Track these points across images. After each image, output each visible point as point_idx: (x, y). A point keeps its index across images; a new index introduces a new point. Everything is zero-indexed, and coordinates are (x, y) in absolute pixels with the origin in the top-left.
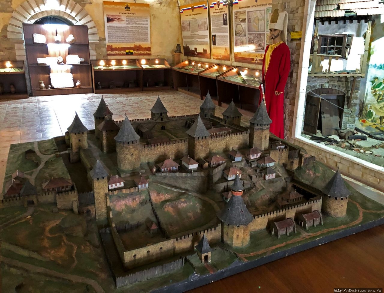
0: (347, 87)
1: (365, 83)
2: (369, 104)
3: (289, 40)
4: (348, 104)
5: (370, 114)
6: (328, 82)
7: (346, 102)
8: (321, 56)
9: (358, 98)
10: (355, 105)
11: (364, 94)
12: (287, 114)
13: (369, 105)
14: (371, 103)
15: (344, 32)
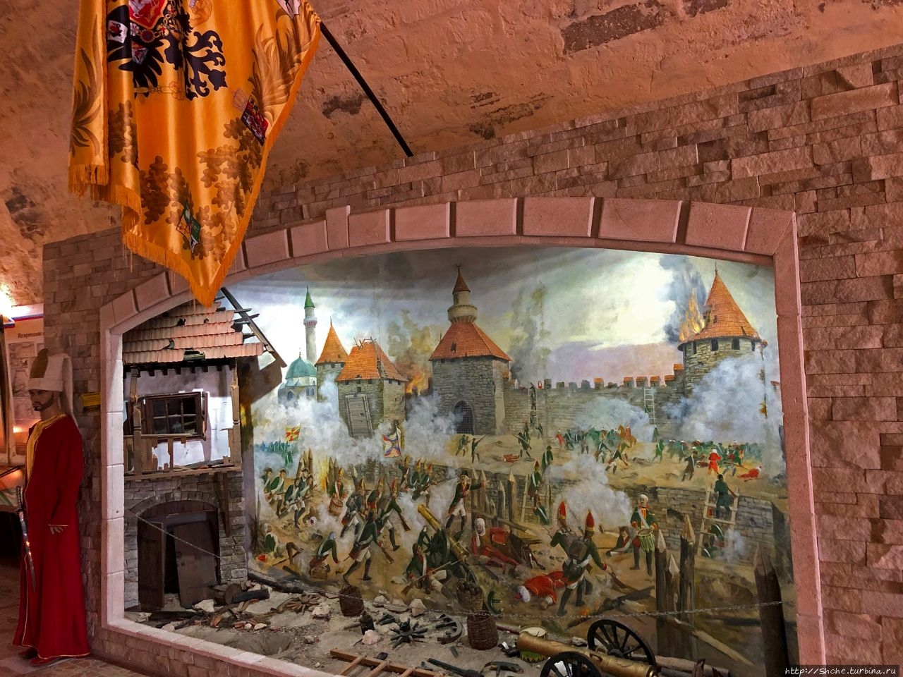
0: (218, 493)
1: (253, 481)
2: (266, 521)
3: (81, 410)
4: (225, 528)
5: (270, 543)
6: (179, 488)
7: (221, 525)
8: (151, 438)
9: (243, 513)
10: (241, 527)
11: (254, 504)
12: (89, 572)
13: (266, 525)
14: (267, 519)
15: (196, 388)
